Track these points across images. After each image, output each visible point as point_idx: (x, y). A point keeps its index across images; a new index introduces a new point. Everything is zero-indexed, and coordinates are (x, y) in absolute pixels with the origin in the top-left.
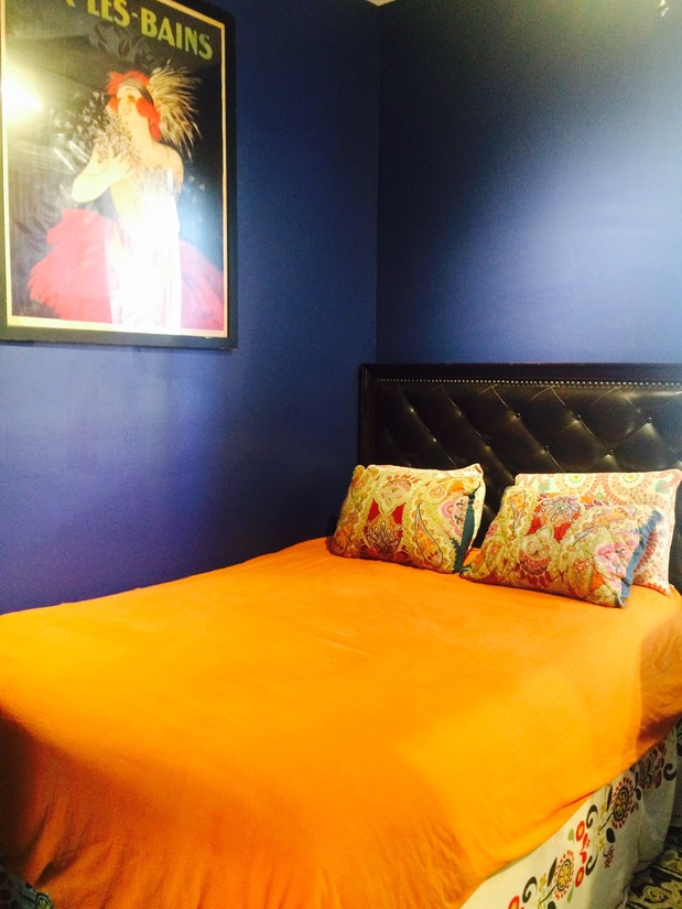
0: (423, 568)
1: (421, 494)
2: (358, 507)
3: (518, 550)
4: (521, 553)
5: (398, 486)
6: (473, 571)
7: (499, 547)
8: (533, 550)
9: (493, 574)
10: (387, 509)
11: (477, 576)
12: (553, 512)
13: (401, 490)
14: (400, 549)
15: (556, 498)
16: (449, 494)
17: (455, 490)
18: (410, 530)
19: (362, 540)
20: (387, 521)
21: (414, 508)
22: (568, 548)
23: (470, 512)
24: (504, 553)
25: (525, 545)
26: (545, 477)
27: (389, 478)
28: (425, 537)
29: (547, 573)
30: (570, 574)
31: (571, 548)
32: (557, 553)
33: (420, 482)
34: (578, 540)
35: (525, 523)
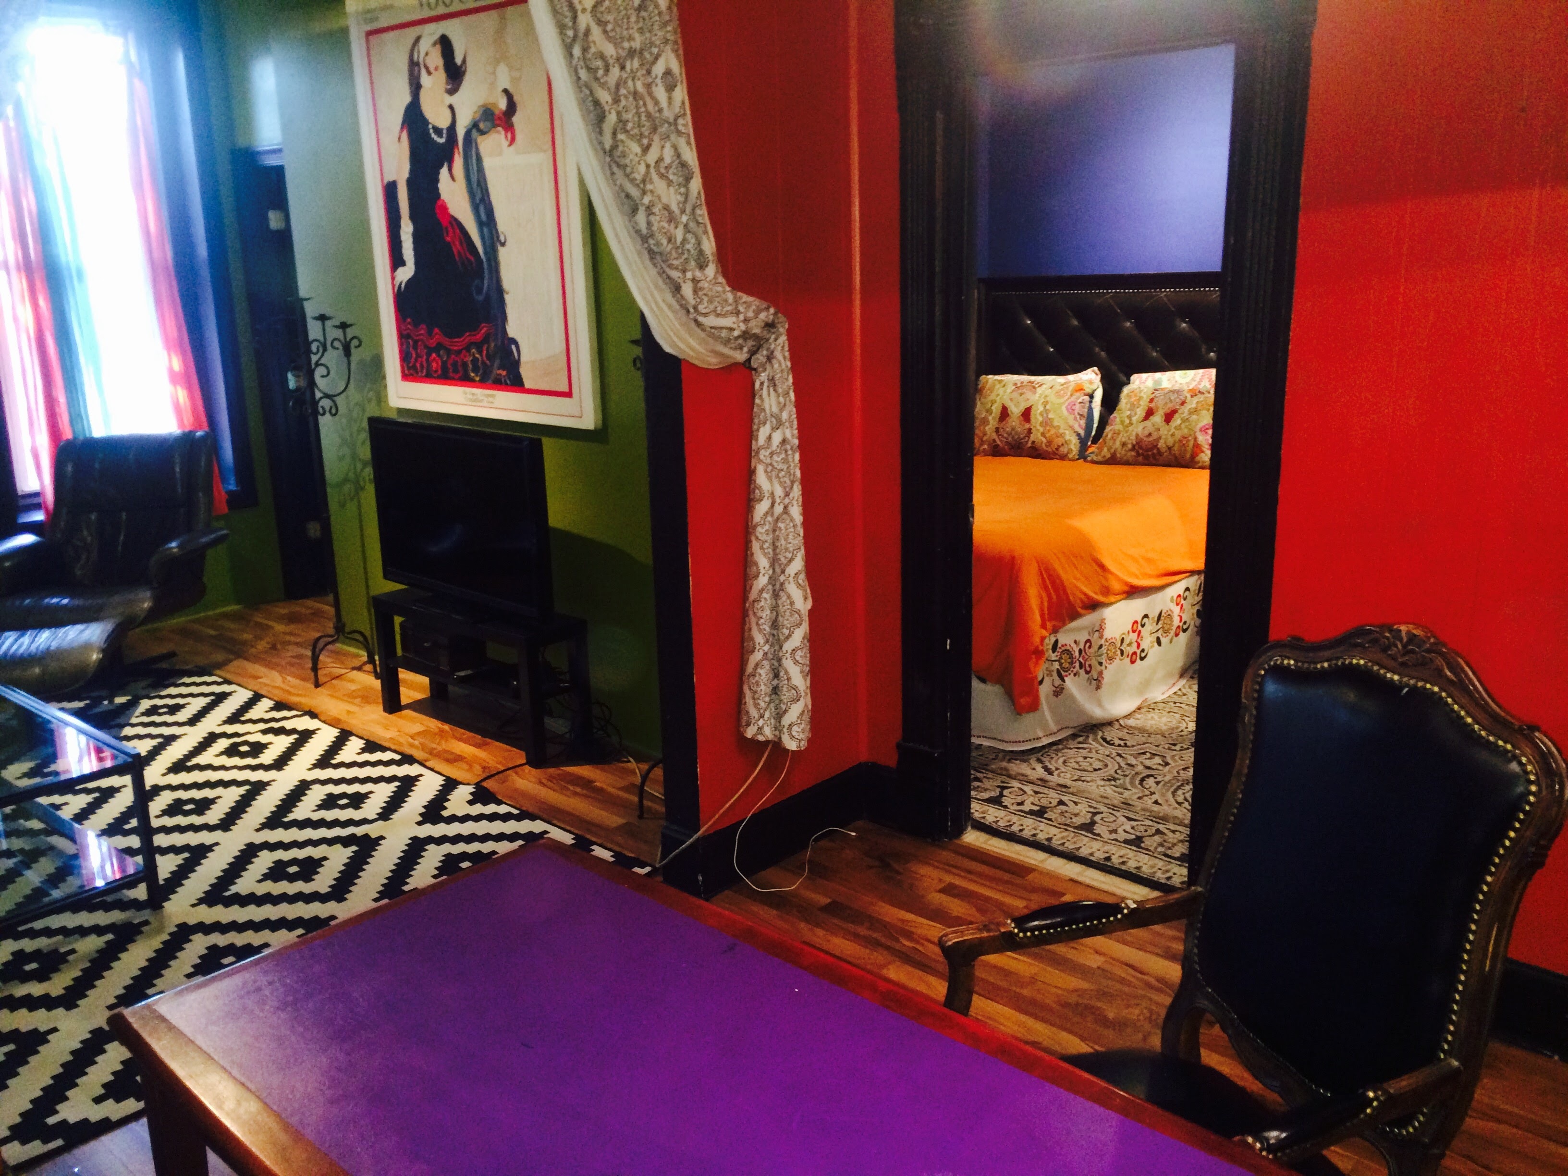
0: (1052, 459)
1: (1046, 396)
2: (989, 411)
3: (1134, 434)
4: (1137, 436)
5: (1024, 390)
6: (1097, 455)
7: (1119, 434)
8: (1147, 433)
9: (1114, 455)
10: (1016, 410)
11: (1100, 459)
12: (1163, 402)
13: (1028, 394)
14: (1029, 444)
15: (1166, 391)
16: (1071, 395)
17: (1077, 391)
18: (1038, 427)
19: (994, 440)
20: (1018, 422)
21: (1041, 408)
22: (1175, 428)
23: (1090, 410)
24: (1123, 437)
25: (1139, 429)
26: (1158, 375)
27: (1016, 384)
28: (1053, 432)
29: (1158, 449)
30: (1176, 448)
31: (1178, 428)
32: (1166, 432)
33: (1044, 386)
34: (1184, 421)
35: (1141, 412)
